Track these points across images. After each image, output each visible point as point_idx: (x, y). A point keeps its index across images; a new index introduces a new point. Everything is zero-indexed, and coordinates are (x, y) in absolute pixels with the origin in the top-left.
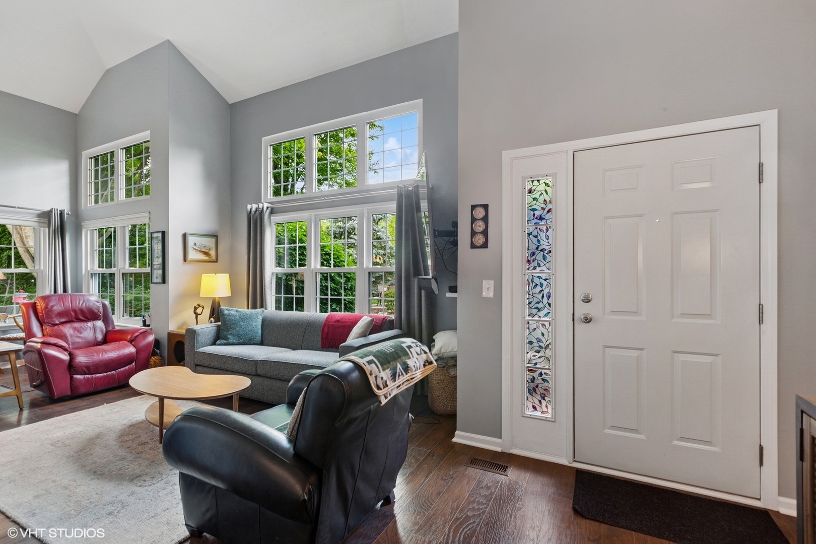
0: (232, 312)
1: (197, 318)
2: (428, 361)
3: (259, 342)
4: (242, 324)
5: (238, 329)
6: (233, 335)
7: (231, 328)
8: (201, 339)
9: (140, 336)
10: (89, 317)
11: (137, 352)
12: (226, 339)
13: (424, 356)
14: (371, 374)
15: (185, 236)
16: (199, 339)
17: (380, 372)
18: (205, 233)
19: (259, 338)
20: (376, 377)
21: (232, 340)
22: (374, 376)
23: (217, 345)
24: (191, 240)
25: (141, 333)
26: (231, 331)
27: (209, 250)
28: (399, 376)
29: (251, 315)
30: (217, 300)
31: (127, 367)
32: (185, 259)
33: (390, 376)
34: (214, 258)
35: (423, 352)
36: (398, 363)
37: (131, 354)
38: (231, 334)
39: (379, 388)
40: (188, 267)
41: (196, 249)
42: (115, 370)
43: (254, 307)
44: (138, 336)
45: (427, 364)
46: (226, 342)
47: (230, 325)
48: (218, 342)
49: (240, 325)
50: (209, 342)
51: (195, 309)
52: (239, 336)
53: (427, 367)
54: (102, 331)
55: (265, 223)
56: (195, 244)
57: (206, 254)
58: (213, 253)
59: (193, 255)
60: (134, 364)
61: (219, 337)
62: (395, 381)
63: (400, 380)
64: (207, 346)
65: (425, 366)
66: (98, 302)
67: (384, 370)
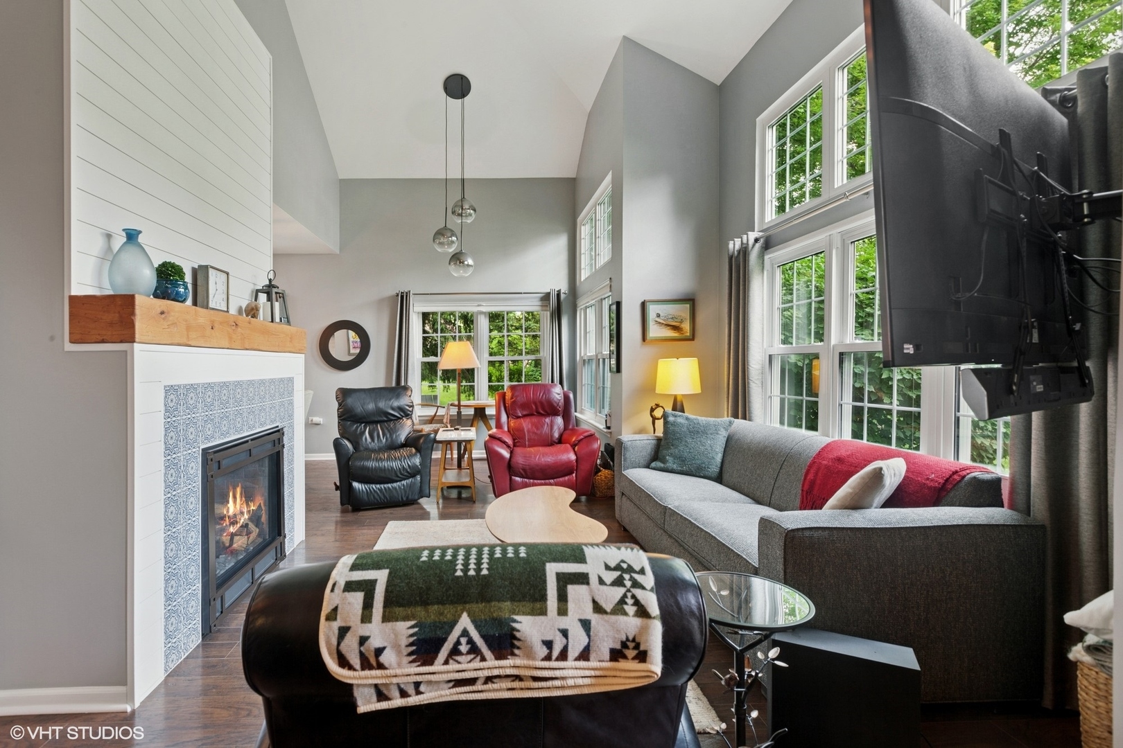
0: (680, 420)
1: (654, 423)
2: (637, 646)
3: (714, 475)
4: (689, 440)
5: (681, 448)
6: (675, 457)
7: (672, 445)
8: (631, 455)
9: (584, 441)
10: (549, 412)
11: (577, 460)
12: (664, 461)
13: (629, 624)
14: (332, 616)
15: (643, 305)
16: (628, 455)
17: (366, 618)
18: (675, 298)
19: (714, 469)
20: (343, 631)
21: (671, 464)
22: (336, 625)
23: (652, 469)
24: (652, 310)
25: (586, 437)
26: (672, 450)
27: (681, 322)
28: (455, 651)
29: (707, 426)
30: (679, 399)
31: (567, 478)
32: (644, 338)
33: (404, 641)
34: (688, 334)
35: (631, 609)
36: (465, 615)
37: (570, 462)
38: (671, 454)
39: (343, 662)
40: (649, 350)
41: (660, 323)
42: (553, 479)
44: (582, 439)
45: (631, 653)
46: (662, 465)
47: (673, 440)
48: (653, 465)
49: (686, 441)
50: (643, 462)
51: (652, 410)
52: (682, 460)
53: (622, 664)
54: (559, 429)
55: (751, 268)
56: (658, 316)
57: (675, 328)
58: (686, 326)
59: (655, 331)
60: (574, 475)
61: (658, 457)
62: (430, 662)
63: (453, 666)
64: (640, 467)
65: (616, 655)
66: (559, 394)
67: (386, 618)
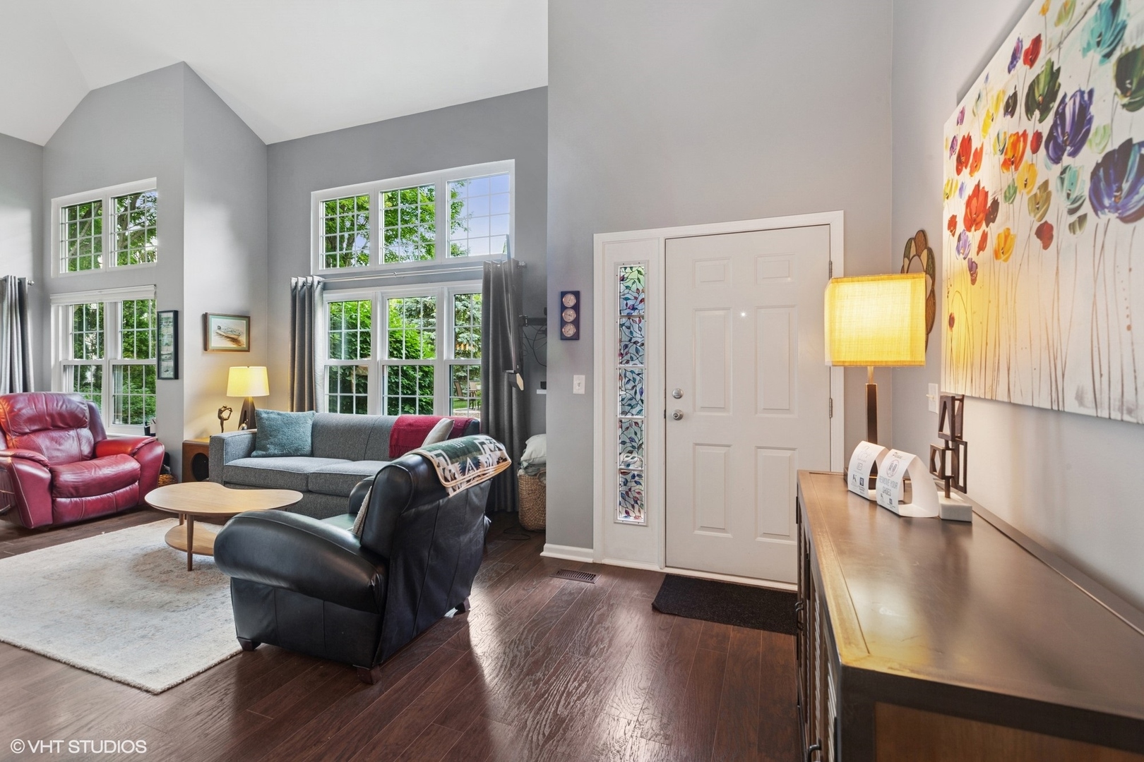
0: (272, 416)
1: (222, 424)
2: (502, 458)
3: (309, 453)
4: (286, 430)
5: (280, 437)
6: (275, 444)
7: (271, 436)
8: (231, 449)
9: (145, 448)
10: (71, 424)
11: (142, 468)
12: (265, 449)
13: (498, 453)
14: (438, 466)
15: (205, 318)
16: (229, 450)
17: (448, 465)
18: (229, 313)
19: (308, 448)
20: (444, 469)
21: (272, 450)
22: (441, 468)
23: (254, 457)
24: (214, 323)
25: (146, 444)
26: (272, 440)
27: (239, 336)
28: (469, 470)
29: (299, 417)
30: (250, 400)
31: (128, 488)
32: (206, 347)
33: (458, 469)
34: (245, 346)
35: (497, 449)
36: (468, 458)
37: (135, 470)
38: (272, 443)
39: (446, 480)
40: (208, 358)
41: (221, 335)
42: (112, 492)
43: (301, 409)
44: (142, 447)
45: (501, 461)
46: (264, 453)
47: (270, 431)
48: (254, 453)
49: (283, 431)
50: (242, 453)
51: (220, 412)
52: (282, 446)
53: (500, 464)
54: (90, 443)
55: (316, 302)
56: (219, 328)
57: (234, 340)
58: (243, 339)
59: (215, 342)
60: (137, 483)
61: (253, 448)
62: (464, 475)
63: (469, 475)
64: (239, 458)
65: (498, 462)
66: (83, 404)
67: (452, 463)
